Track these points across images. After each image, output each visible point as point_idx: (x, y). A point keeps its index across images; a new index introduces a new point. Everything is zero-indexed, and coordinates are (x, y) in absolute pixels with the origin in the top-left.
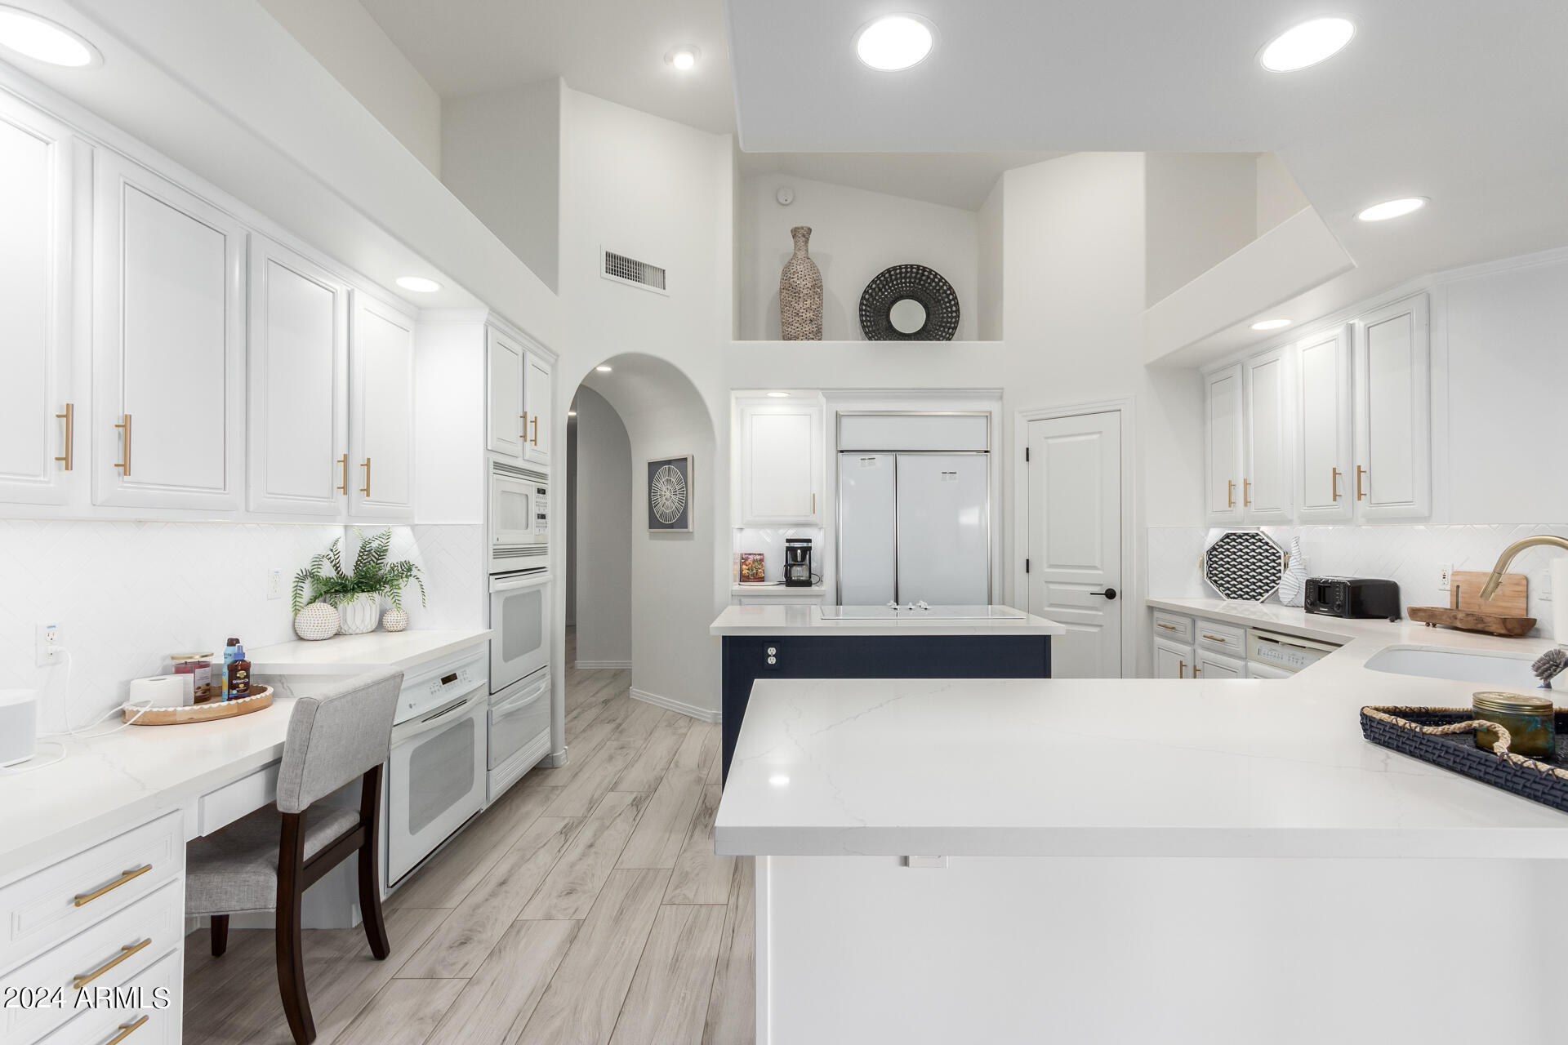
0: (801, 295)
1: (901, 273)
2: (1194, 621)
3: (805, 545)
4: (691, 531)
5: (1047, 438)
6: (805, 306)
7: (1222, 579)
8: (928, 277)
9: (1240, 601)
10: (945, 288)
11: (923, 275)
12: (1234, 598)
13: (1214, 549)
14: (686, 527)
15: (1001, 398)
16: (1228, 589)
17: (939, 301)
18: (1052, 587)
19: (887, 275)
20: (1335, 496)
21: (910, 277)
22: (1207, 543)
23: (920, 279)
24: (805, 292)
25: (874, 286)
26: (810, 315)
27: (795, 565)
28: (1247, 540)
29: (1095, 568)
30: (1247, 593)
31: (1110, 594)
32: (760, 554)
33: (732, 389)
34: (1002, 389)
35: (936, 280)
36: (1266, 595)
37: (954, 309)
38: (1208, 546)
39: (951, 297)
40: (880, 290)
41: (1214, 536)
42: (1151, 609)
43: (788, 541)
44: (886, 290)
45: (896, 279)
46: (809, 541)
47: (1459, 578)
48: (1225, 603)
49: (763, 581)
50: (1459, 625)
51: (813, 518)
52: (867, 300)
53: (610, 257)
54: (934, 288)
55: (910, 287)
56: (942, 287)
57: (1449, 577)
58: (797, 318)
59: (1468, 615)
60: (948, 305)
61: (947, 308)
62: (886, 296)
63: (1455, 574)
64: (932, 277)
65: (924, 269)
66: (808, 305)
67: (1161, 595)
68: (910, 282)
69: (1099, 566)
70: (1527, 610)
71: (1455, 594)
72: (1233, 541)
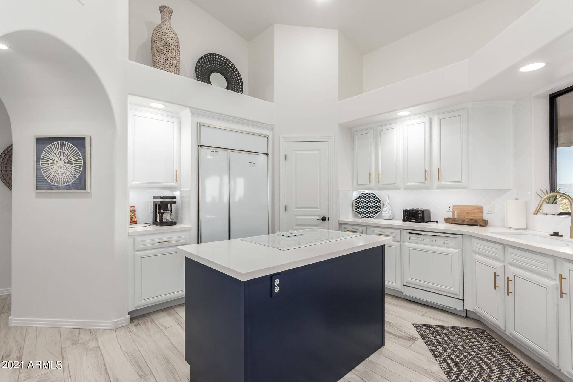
0: (170, 48)
1: (216, 58)
2: (367, 228)
3: (172, 200)
4: (89, 191)
5: (295, 150)
6: (172, 56)
7: (359, 210)
8: (228, 65)
9: (365, 218)
10: (236, 73)
11: (226, 63)
12: (367, 218)
13: (356, 199)
14: (85, 189)
15: (272, 130)
16: (361, 214)
17: (233, 78)
18: (298, 217)
19: (209, 57)
20: (426, 179)
21: (220, 62)
22: (353, 197)
23: (225, 65)
24: (173, 47)
25: (202, 60)
26: (175, 62)
27: (164, 212)
28: (367, 196)
29: (317, 208)
30: (367, 215)
31: (324, 219)
32: (133, 207)
33: (129, 94)
34: (274, 126)
35: (232, 67)
36: (377, 215)
37: (240, 84)
38: (354, 199)
39: (239, 78)
40: (205, 63)
41: (356, 195)
42: (340, 223)
43: (154, 198)
44: (208, 65)
45: (213, 60)
46: (175, 198)
47: (455, 207)
48: (361, 219)
49: (136, 224)
50: (466, 223)
51: (176, 184)
52: (199, 66)
54: (231, 71)
55: (219, 66)
56: (235, 72)
57: (451, 207)
58: (167, 61)
59: (470, 220)
60: (237, 81)
61: (236, 83)
62: (208, 67)
63: (454, 206)
64: (230, 65)
65: (227, 60)
66: (174, 56)
67: (343, 219)
68: (219, 64)
69: (319, 207)
70: (482, 217)
71: (454, 213)
72: (363, 196)
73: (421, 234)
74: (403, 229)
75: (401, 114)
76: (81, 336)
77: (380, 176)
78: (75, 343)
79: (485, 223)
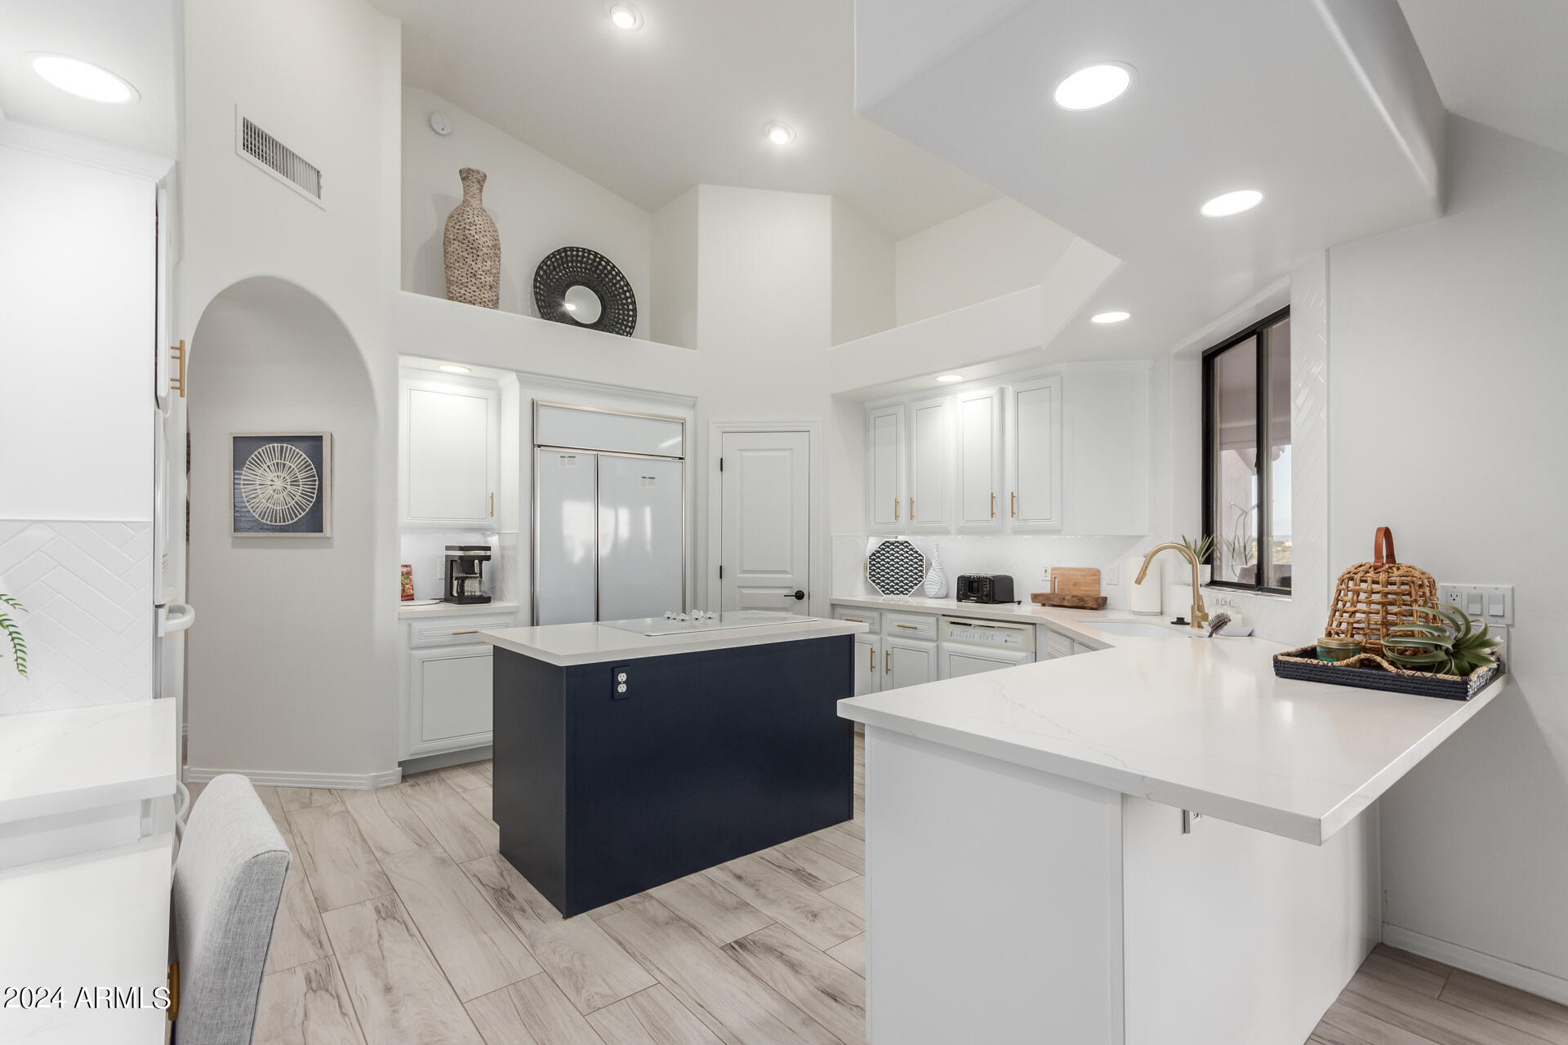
0: (480, 253)
1: (577, 256)
2: (881, 614)
3: (482, 553)
4: (328, 536)
5: (740, 450)
6: (485, 268)
7: (879, 578)
8: (605, 268)
9: (892, 596)
10: (622, 283)
11: (600, 264)
12: (897, 594)
13: (874, 554)
14: (322, 531)
15: (694, 406)
16: (883, 586)
17: (615, 296)
18: (744, 591)
19: (563, 254)
20: (992, 514)
21: (586, 263)
22: (867, 550)
23: (597, 268)
24: (485, 250)
25: (549, 263)
26: (490, 279)
27: (468, 577)
28: (897, 547)
29: (785, 572)
30: (897, 589)
31: (799, 596)
32: (406, 566)
33: (402, 353)
34: (696, 398)
35: (614, 273)
36: (915, 588)
37: (631, 307)
38: (868, 554)
39: (628, 294)
40: (555, 269)
41: (873, 544)
42: (833, 606)
43: (448, 548)
44: (560, 271)
45: (572, 262)
46: (488, 549)
47: (1056, 572)
48: (883, 598)
49: (413, 599)
50: (1066, 604)
51: (490, 522)
52: (541, 277)
53: (248, 126)
54: (611, 280)
55: (585, 272)
56: (619, 281)
57: (1049, 571)
58: (473, 280)
59: (1073, 597)
60: (624, 301)
61: (623, 304)
62: (560, 277)
63: (1053, 569)
64: (609, 268)
65: (602, 258)
66: (488, 268)
67: (839, 595)
68: (586, 268)
69: (788, 570)
70: (1099, 591)
71: (1053, 583)
72: (888, 547)
73: (970, 625)
74: (943, 615)
75: (945, 378)
76: (314, 797)
77: (915, 504)
78: (306, 805)
79: (1100, 604)
